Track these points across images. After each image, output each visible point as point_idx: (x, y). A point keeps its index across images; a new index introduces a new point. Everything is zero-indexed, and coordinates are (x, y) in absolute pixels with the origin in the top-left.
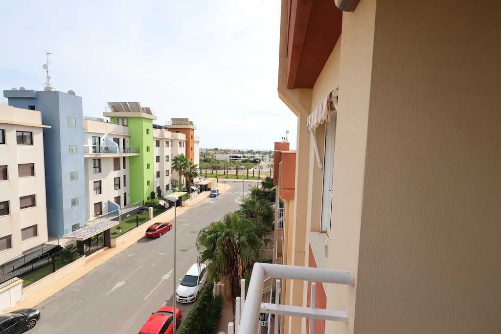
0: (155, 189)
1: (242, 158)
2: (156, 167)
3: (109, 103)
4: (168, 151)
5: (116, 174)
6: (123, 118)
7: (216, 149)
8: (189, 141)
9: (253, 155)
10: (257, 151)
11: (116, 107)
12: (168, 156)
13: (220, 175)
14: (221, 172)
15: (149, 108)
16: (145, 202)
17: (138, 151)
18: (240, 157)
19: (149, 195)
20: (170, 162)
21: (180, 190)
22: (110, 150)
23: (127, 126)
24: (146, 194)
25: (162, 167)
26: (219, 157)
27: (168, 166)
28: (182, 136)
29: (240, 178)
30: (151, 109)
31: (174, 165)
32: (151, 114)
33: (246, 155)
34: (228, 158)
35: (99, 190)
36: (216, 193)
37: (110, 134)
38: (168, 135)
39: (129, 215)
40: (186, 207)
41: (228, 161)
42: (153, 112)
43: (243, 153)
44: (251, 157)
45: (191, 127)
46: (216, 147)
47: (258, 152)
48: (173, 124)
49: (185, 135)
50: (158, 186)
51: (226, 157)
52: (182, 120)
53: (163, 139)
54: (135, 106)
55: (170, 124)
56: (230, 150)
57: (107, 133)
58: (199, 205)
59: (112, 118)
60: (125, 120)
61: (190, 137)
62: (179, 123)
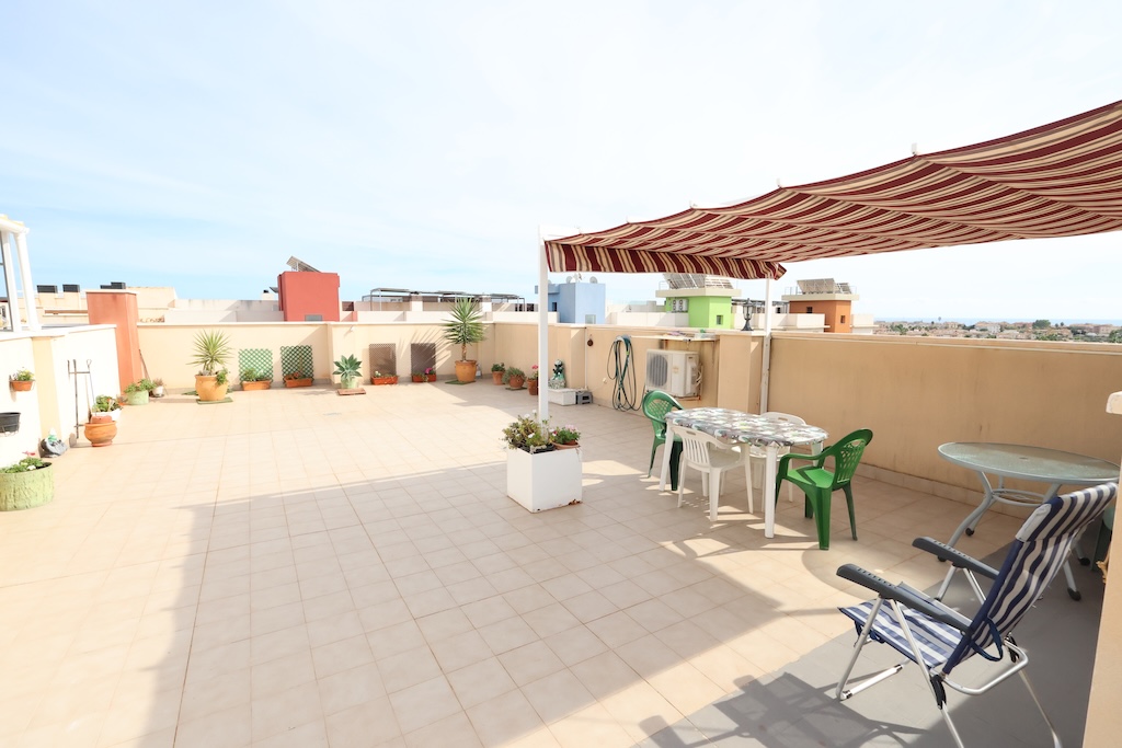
6: (681, 299)
8: (832, 328)
23: (686, 311)
45: (840, 297)
48: (803, 293)
49: (822, 317)
52: (821, 282)
55: (794, 293)
59: (669, 298)
60: (684, 302)
61: (838, 319)
62: (814, 289)
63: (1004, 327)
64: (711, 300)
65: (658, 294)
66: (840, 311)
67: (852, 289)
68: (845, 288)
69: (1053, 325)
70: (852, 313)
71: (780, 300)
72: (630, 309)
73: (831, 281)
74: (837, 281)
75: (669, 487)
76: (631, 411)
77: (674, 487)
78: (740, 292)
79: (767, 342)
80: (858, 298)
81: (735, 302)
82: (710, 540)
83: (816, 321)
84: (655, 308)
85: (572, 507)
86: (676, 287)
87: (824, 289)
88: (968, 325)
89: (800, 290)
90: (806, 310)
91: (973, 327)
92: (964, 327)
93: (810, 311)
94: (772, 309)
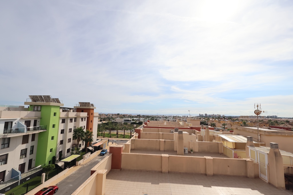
0: (58, 153)
1: (132, 121)
2: (60, 137)
3: (30, 96)
4: (71, 125)
5: (24, 146)
6: (38, 106)
7: (118, 114)
8: (89, 117)
9: (139, 119)
10: (142, 115)
11: (35, 98)
12: (71, 129)
13: (114, 135)
14: (115, 132)
15: (58, 99)
16: (46, 165)
17: (46, 128)
18: (131, 121)
19: (50, 159)
20: (72, 133)
21: (77, 154)
22: (19, 130)
23: (40, 111)
24: (48, 158)
25: (65, 137)
26: (118, 120)
27: (70, 135)
28: (84, 114)
29: (126, 138)
30: (59, 99)
31: (74, 135)
32: (59, 102)
33: (135, 119)
34: (123, 121)
35: (5, 161)
36: (104, 153)
37: (22, 119)
38: (72, 114)
39: (29, 178)
40: (79, 166)
41: (123, 123)
42: (61, 101)
43: (133, 117)
44: (138, 120)
45: (91, 108)
46: (118, 113)
47: (144, 116)
48: (80, 106)
49: (86, 113)
50: (60, 150)
51: (122, 121)
52: (86, 103)
53: (68, 118)
54: (47, 98)
55: (78, 106)
56: (126, 115)
57: (19, 119)
58: (89, 164)
59: (31, 105)
60: (39, 107)
61: (91, 114)
62: (84, 105)
63: (113, 115)
64: (52, 107)
65: (26, 103)
66: (91, 111)
67: (94, 106)
68: (92, 105)
69: (120, 114)
70: (94, 112)
71: (73, 108)
72: (9, 109)
73: (89, 103)
74: (91, 103)
78: (63, 105)
80: (95, 108)
81: (61, 108)
84: (22, 109)
86: (35, 101)
87: (87, 105)
88: (106, 114)
91: (107, 115)
92: (106, 115)
93: (82, 111)
94: (72, 110)
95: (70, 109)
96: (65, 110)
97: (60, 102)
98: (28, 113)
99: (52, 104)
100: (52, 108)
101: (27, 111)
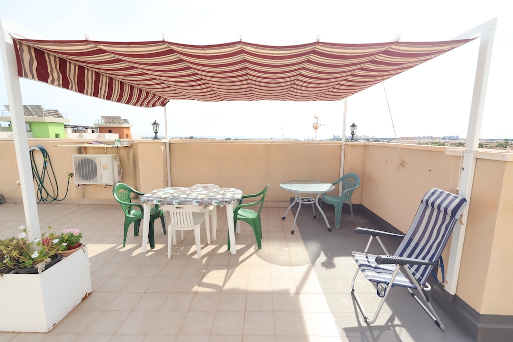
32: (61, 117)
45: (125, 125)
48: (105, 123)
49: (117, 135)
54: (38, 110)
55: (100, 123)
61: (125, 136)
62: (111, 121)
64: (49, 124)
66: (125, 132)
67: (129, 122)
68: (126, 121)
70: (131, 133)
71: (93, 126)
73: (119, 118)
74: (122, 118)
75: (149, 247)
76: (55, 202)
77: (152, 246)
78: (69, 121)
79: (168, 146)
80: (133, 126)
82: (213, 272)
83: (114, 136)
85: (86, 301)
87: (116, 121)
89: (103, 121)
90: (108, 131)
93: (110, 132)
94: (90, 131)
95: (87, 128)
96: (76, 129)
97: (63, 116)
98: (9, 135)
99: (47, 119)
100: (49, 127)
101: (6, 132)
